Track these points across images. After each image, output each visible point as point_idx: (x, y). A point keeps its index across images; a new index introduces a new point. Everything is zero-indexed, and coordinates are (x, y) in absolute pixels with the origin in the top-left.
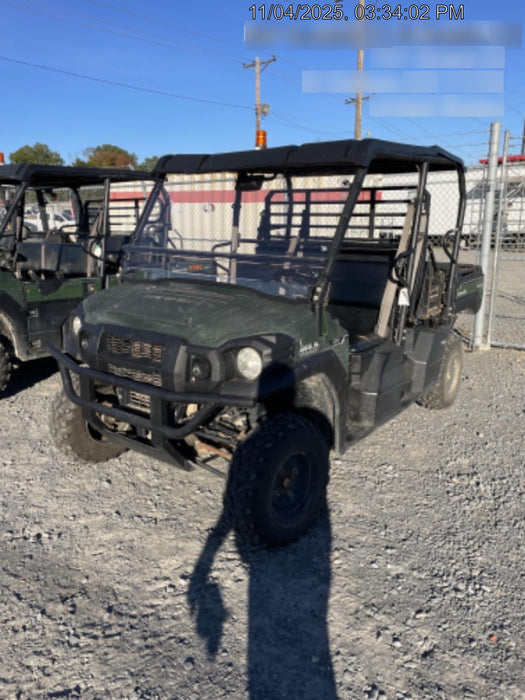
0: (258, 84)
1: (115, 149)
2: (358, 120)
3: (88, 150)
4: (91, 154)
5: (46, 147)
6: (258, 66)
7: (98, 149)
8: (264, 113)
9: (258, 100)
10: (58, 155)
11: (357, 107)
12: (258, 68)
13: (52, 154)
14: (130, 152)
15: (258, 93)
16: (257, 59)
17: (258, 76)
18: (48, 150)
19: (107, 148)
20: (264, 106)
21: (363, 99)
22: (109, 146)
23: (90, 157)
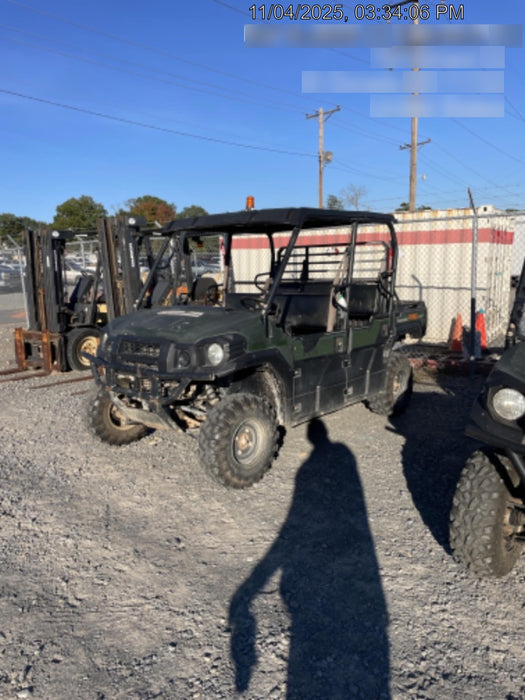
0: (321, 133)
1: (155, 199)
2: (412, 165)
3: (129, 201)
4: (132, 205)
5: (91, 199)
6: (321, 116)
7: (139, 200)
8: (328, 161)
9: (322, 148)
10: (102, 207)
11: (412, 152)
12: (321, 118)
13: (96, 206)
14: (169, 202)
15: (321, 141)
16: (321, 110)
17: (322, 126)
18: (93, 202)
19: (147, 199)
20: (328, 153)
21: (418, 144)
22: (150, 197)
23: (132, 208)
